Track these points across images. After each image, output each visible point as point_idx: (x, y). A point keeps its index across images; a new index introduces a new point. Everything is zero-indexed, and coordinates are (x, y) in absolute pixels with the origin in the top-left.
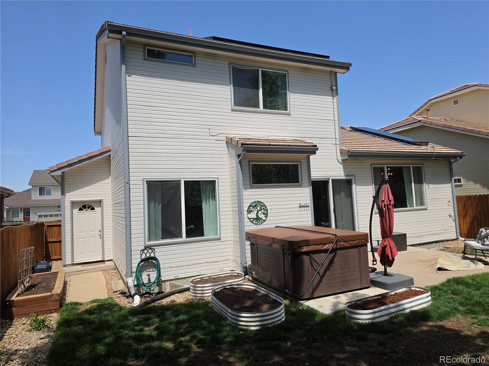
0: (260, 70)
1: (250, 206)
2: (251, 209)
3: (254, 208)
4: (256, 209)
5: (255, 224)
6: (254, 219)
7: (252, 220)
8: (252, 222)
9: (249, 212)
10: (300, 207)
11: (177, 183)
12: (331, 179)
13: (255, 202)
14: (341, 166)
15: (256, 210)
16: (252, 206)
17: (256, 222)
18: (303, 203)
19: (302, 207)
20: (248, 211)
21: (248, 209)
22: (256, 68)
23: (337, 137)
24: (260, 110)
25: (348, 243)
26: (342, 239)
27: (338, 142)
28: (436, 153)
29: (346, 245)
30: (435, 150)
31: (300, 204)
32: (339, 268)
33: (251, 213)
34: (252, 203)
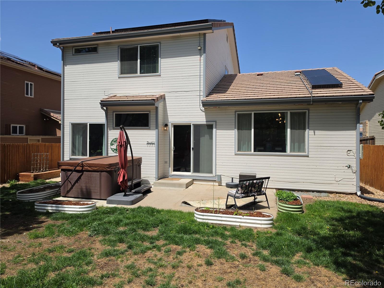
1: (112, 141)
2: (113, 143)
3: (115, 142)
4: (116, 143)
5: (115, 152)
6: (115, 150)
7: (113, 150)
8: (113, 151)
9: (112, 144)
10: (147, 144)
11: (85, 125)
12: (192, 124)
13: (116, 138)
14: (204, 113)
15: (116, 144)
16: (114, 141)
17: (116, 151)
18: (150, 141)
19: (149, 144)
20: (111, 144)
21: (111, 143)
22: (136, 46)
23: (202, 89)
24: (137, 75)
26: (87, 165)
27: (202, 94)
28: (313, 97)
30: (314, 94)
31: (148, 142)
33: (113, 145)
34: (114, 139)
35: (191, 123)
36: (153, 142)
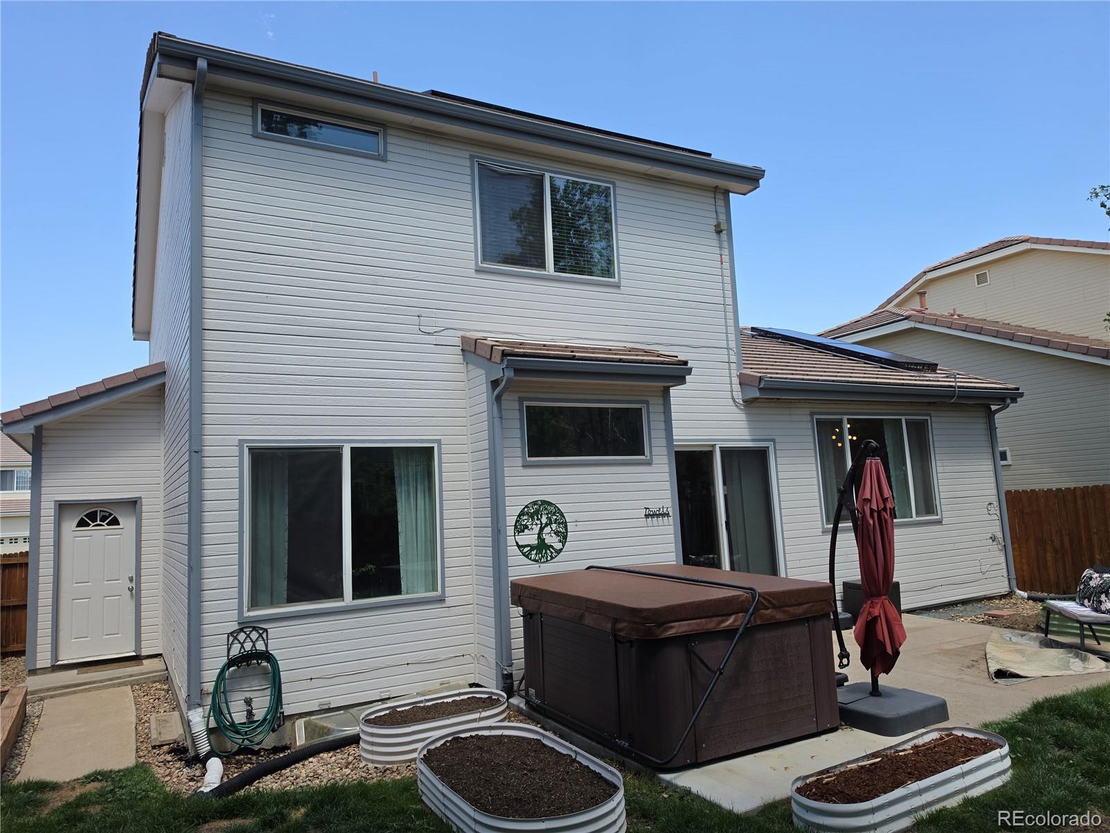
0: (547, 176)
1: (522, 514)
2: (525, 520)
3: (533, 519)
4: (539, 522)
5: (535, 560)
6: (532, 548)
7: (526, 549)
8: (527, 557)
9: (520, 528)
10: (647, 516)
12: (720, 447)
13: (535, 503)
14: (743, 416)
15: (536, 524)
16: (527, 514)
17: (536, 554)
18: (654, 506)
19: (653, 516)
20: (516, 526)
21: (517, 521)
22: (538, 172)
23: (733, 344)
25: (785, 612)
26: (769, 602)
27: (733, 359)
28: (959, 387)
29: (780, 616)
30: (958, 378)
31: (646, 509)
32: (762, 680)
33: (523, 531)
34: (526, 507)
35: (714, 446)
36: (665, 510)
